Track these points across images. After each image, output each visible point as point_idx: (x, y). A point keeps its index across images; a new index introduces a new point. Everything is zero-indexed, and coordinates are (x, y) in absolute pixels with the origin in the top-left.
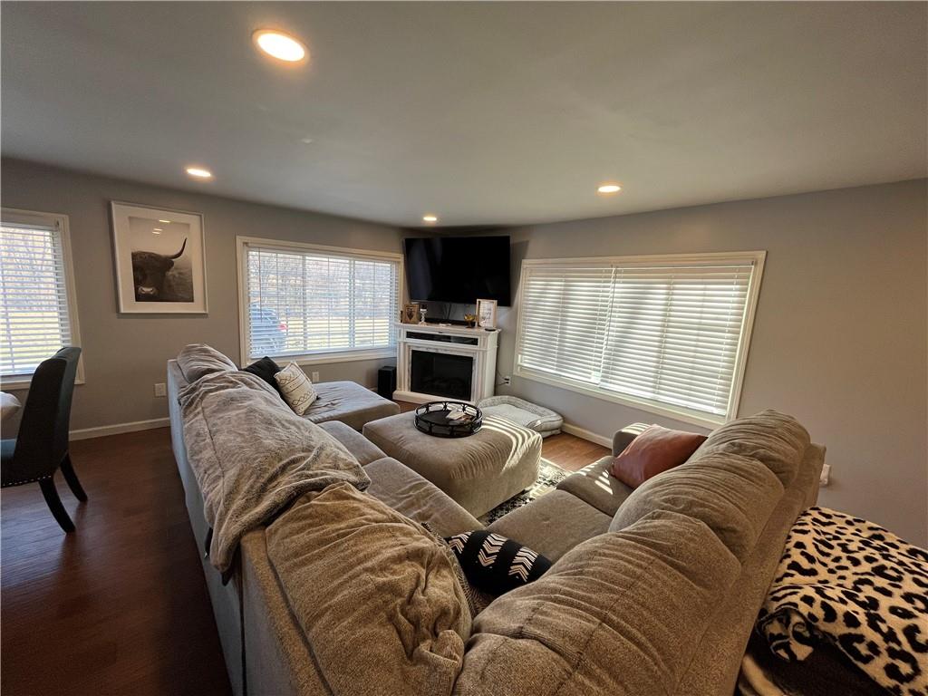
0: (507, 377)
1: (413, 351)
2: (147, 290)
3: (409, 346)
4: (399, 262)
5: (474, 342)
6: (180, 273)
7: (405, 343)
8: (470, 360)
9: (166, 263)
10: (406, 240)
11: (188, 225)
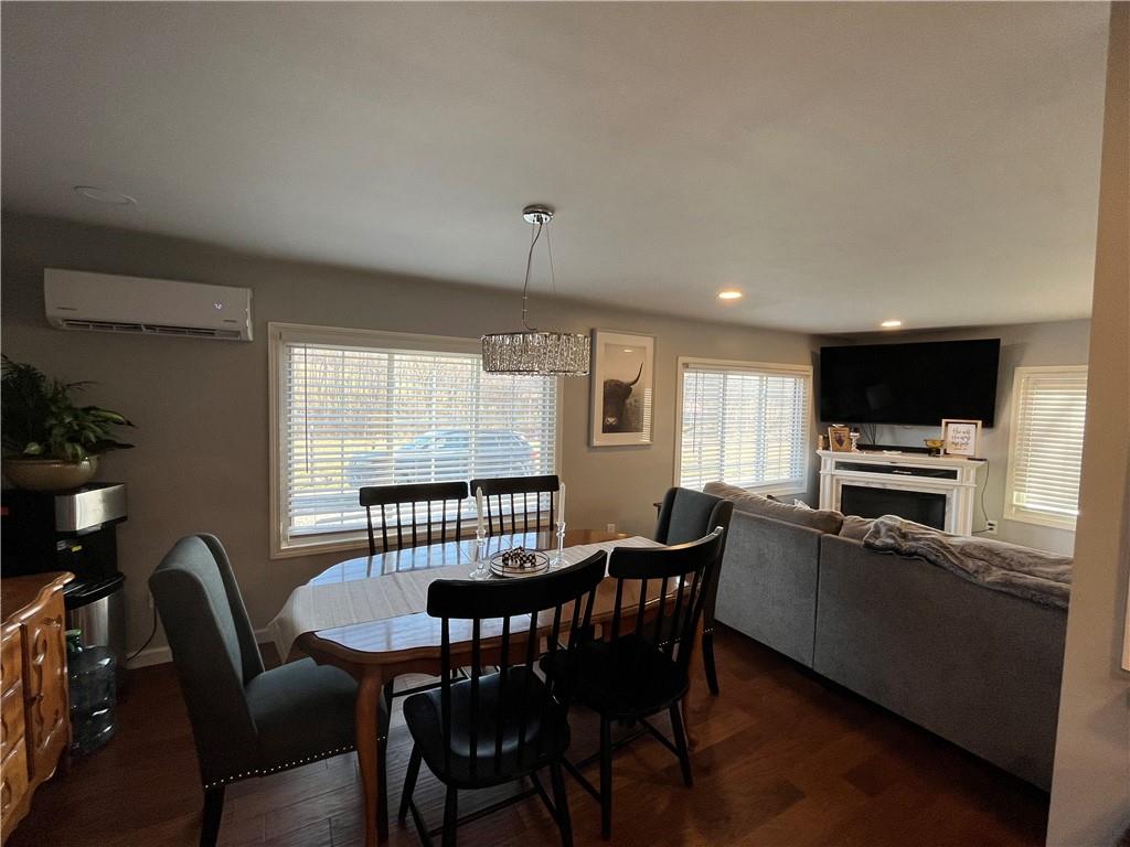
0: (991, 522)
1: (843, 486)
2: (611, 420)
3: (838, 480)
4: (808, 376)
5: (952, 474)
6: (636, 401)
7: (832, 475)
8: (942, 498)
9: (627, 390)
10: (823, 349)
11: (645, 348)
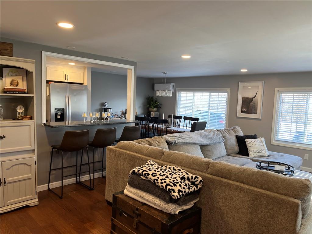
2: (244, 109)
6: (254, 104)
9: (251, 100)
11: (259, 86)
